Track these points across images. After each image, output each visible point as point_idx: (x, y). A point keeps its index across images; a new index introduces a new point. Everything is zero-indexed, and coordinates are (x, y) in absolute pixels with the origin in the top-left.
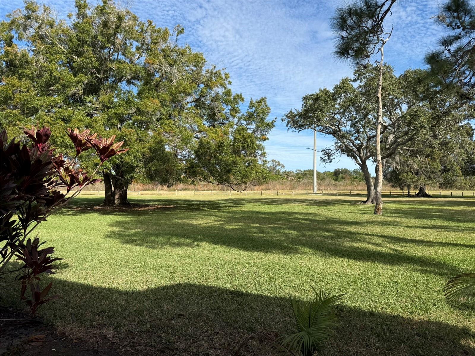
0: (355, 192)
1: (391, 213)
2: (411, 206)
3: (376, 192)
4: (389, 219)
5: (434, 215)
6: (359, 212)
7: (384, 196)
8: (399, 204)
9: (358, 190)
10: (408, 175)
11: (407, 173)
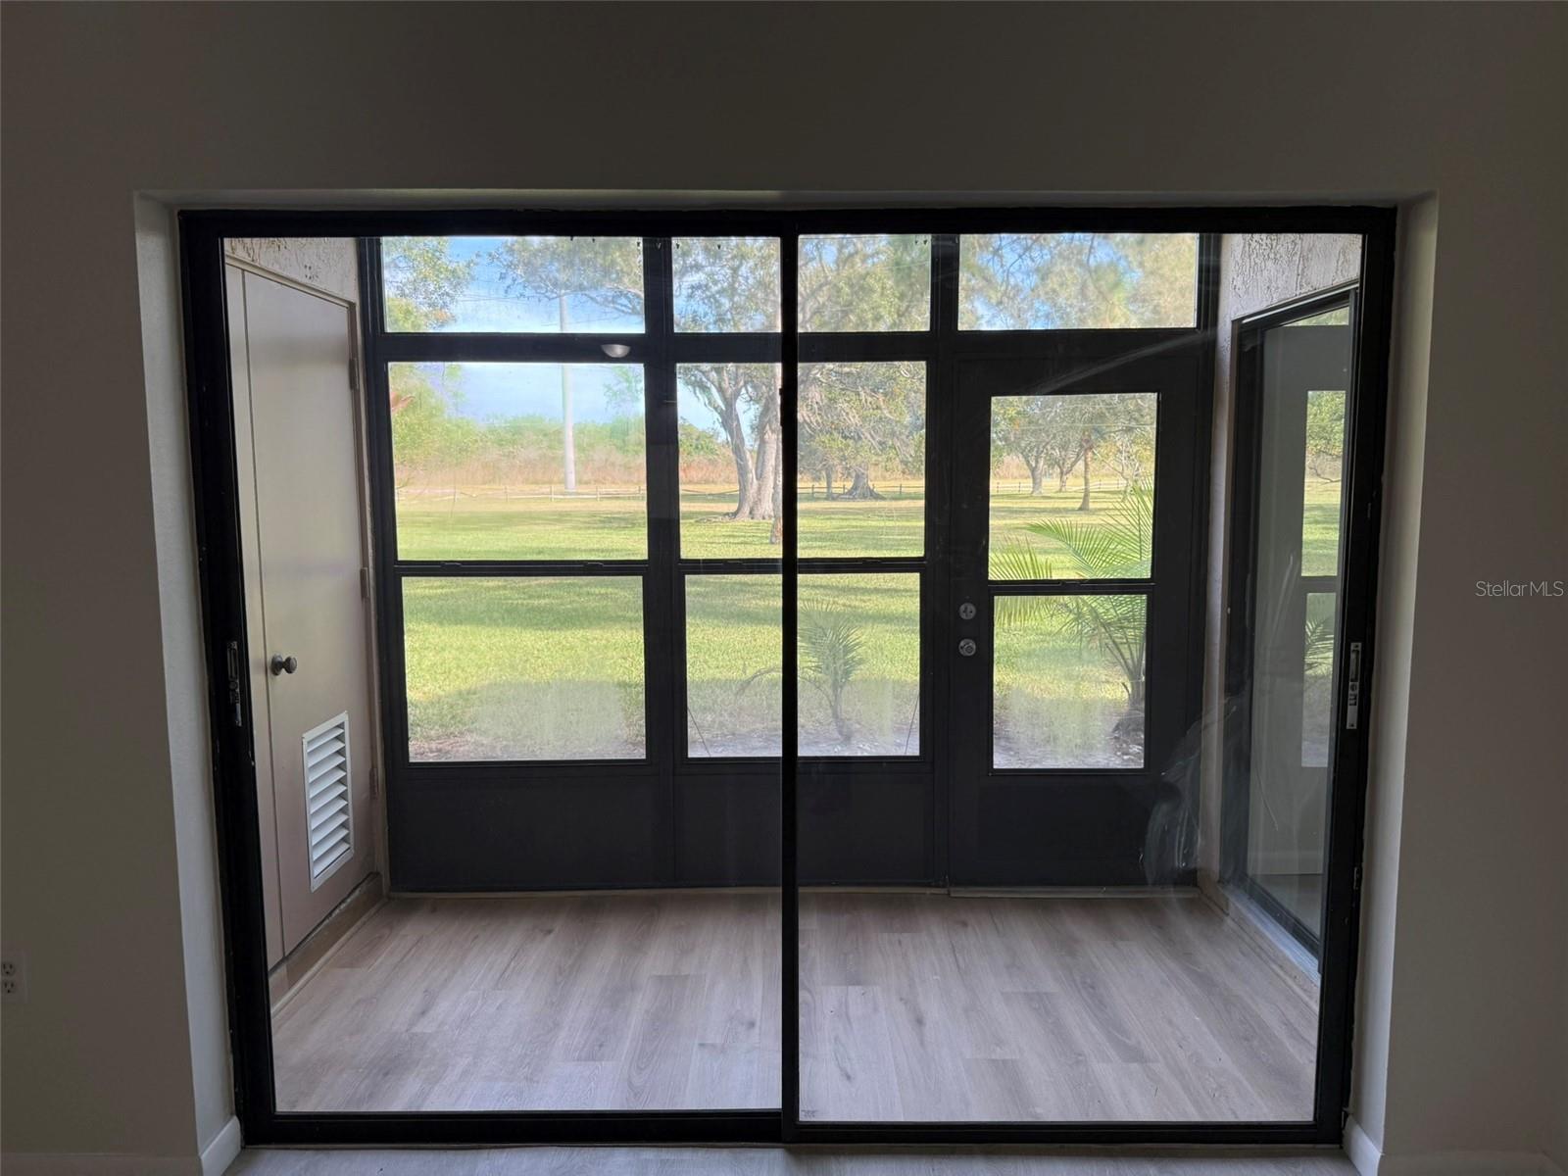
10: (834, 440)
11: (831, 434)
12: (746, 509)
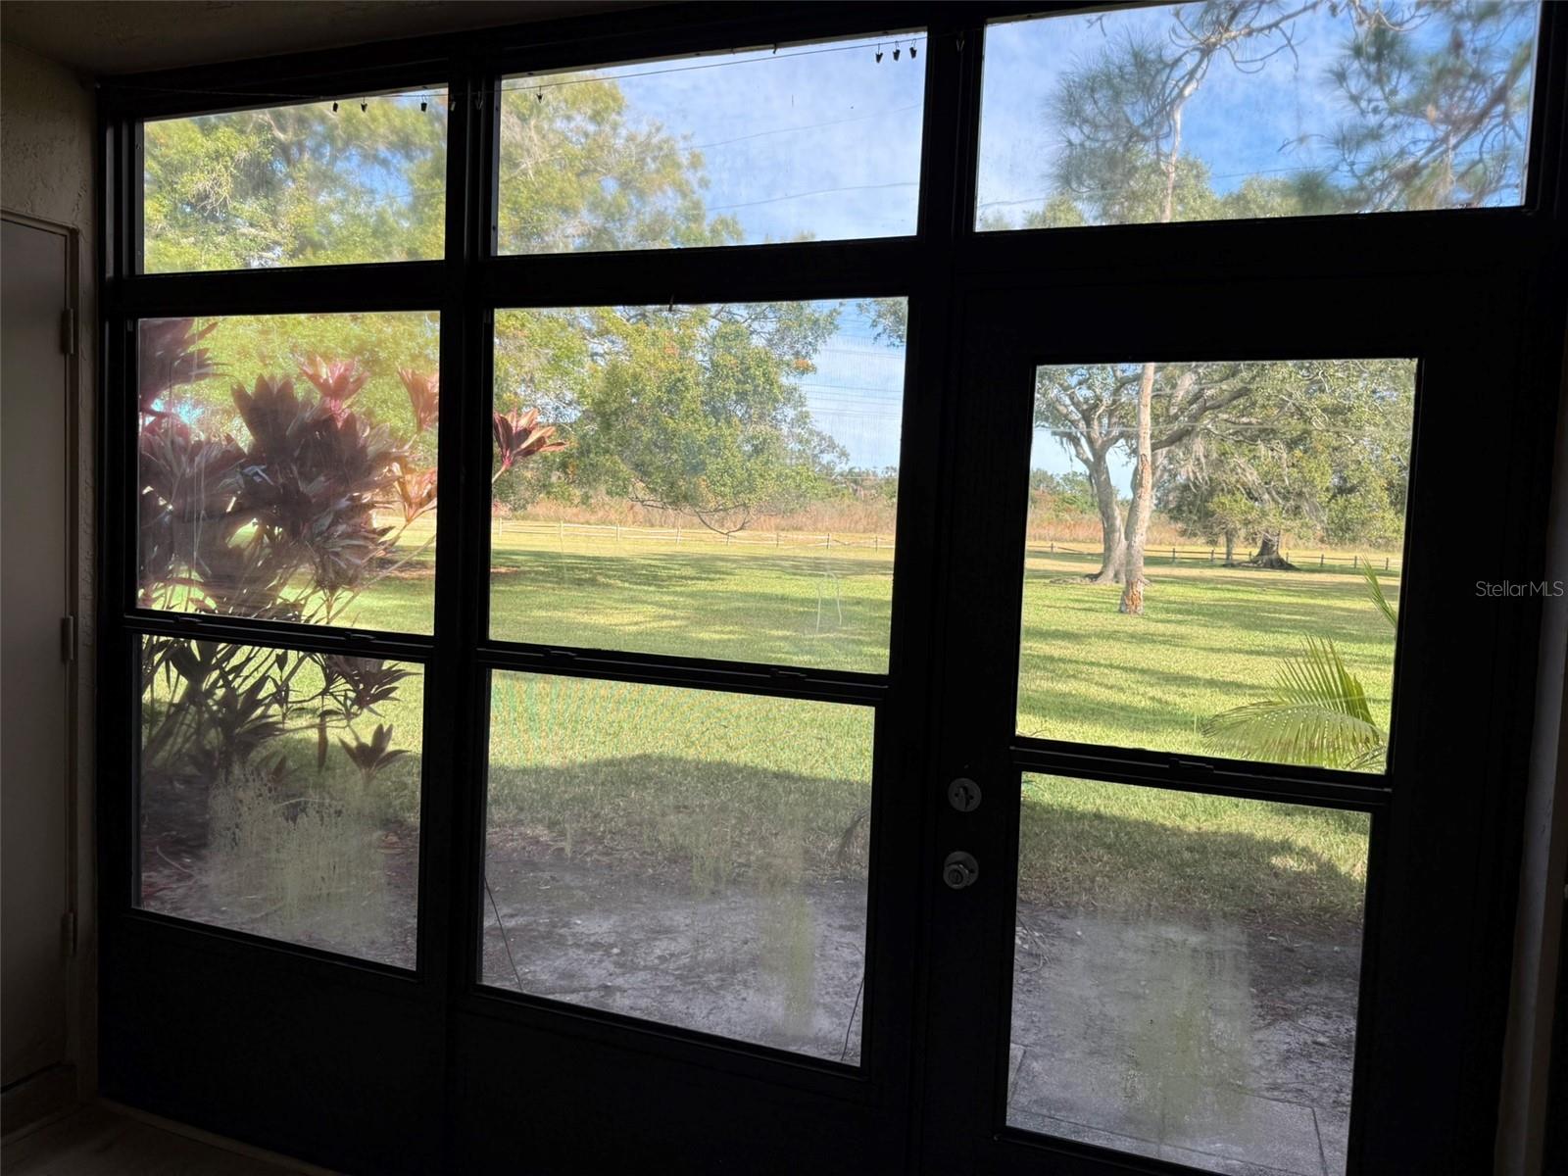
0: (1066, 545)
1: (1167, 611)
2: (1228, 595)
3: (1129, 547)
4: (1161, 628)
5: (1289, 620)
6: (1076, 605)
7: (1151, 561)
8: (1195, 586)
9: (1074, 540)
10: (1236, 501)
11: (1234, 494)
12: (1111, 573)
